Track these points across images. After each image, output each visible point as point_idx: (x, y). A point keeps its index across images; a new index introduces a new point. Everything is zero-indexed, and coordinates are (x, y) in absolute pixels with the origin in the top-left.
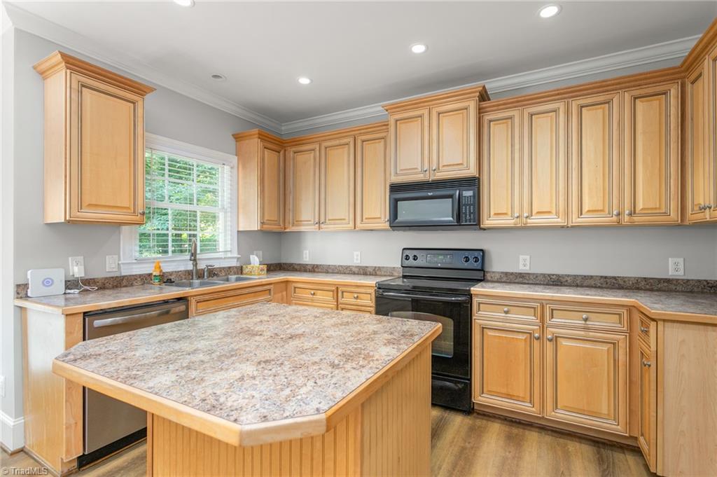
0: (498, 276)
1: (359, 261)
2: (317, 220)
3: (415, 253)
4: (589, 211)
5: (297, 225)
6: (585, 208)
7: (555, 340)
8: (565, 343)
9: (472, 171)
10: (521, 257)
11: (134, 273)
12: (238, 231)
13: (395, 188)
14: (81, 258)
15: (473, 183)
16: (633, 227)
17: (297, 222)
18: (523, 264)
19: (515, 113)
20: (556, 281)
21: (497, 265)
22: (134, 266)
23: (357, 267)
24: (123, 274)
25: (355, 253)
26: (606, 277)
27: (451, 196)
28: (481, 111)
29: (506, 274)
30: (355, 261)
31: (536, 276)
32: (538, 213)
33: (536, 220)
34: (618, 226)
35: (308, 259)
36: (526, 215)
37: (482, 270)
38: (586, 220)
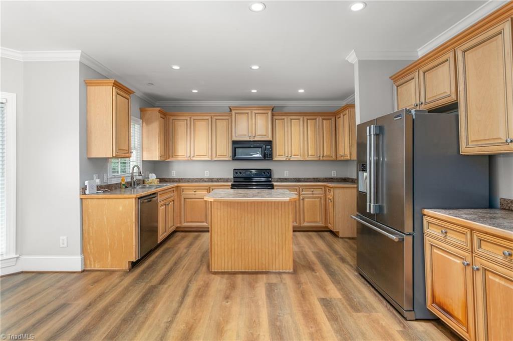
0: (276, 180)
1: (208, 176)
2: (188, 156)
3: (240, 171)
4: (311, 155)
5: (175, 158)
6: (310, 154)
7: (303, 199)
8: (306, 200)
9: (270, 138)
10: (285, 172)
11: (113, 183)
12: (142, 161)
13: (234, 142)
14: (97, 175)
15: (270, 143)
16: (324, 161)
17: (174, 155)
18: (286, 174)
19: (285, 117)
20: (298, 180)
21: (276, 175)
22: (113, 179)
23: (207, 178)
24: (109, 184)
25: (206, 172)
26: (314, 178)
27: (261, 147)
28: (273, 115)
29: (280, 179)
30: (206, 176)
31: (291, 179)
32: (294, 155)
33: (293, 158)
34: (319, 160)
35: (175, 176)
36: (290, 156)
37: (271, 177)
38: (310, 158)
